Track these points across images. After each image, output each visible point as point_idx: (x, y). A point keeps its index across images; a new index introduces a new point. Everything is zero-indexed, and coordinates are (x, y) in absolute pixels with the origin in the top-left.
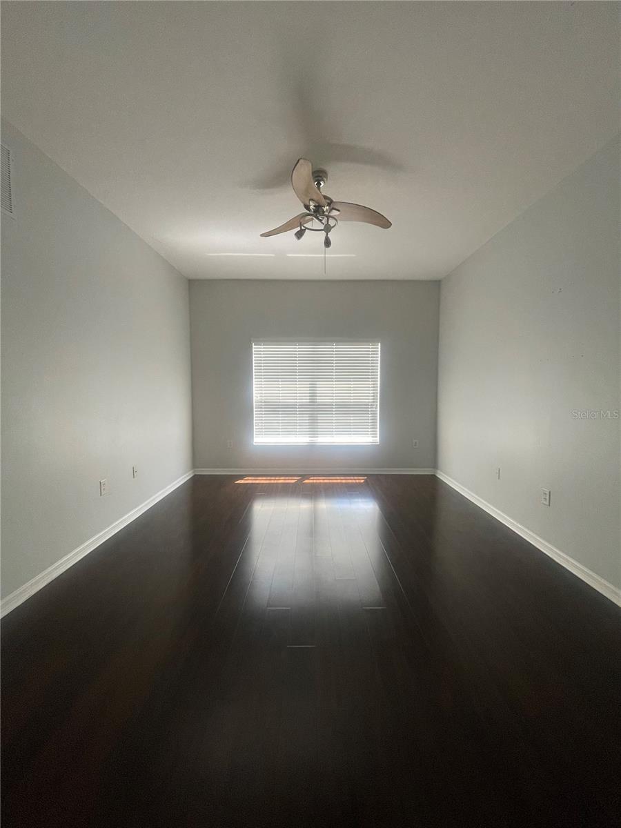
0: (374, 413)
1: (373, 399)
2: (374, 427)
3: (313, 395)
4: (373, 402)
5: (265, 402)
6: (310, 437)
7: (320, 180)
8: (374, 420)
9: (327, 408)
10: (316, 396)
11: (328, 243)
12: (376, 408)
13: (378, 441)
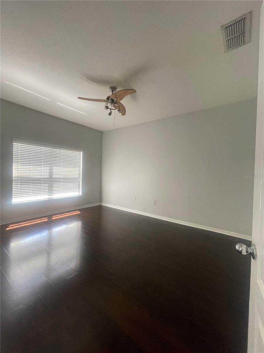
0: (79, 182)
1: (79, 176)
2: (79, 188)
3: (51, 173)
4: (79, 177)
5: (20, 177)
6: (49, 196)
7: (113, 90)
8: (79, 185)
9: (58, 180)
10: (53, 174)
11: (110, 114)
12: (80, 179)
13: (81, 194)
